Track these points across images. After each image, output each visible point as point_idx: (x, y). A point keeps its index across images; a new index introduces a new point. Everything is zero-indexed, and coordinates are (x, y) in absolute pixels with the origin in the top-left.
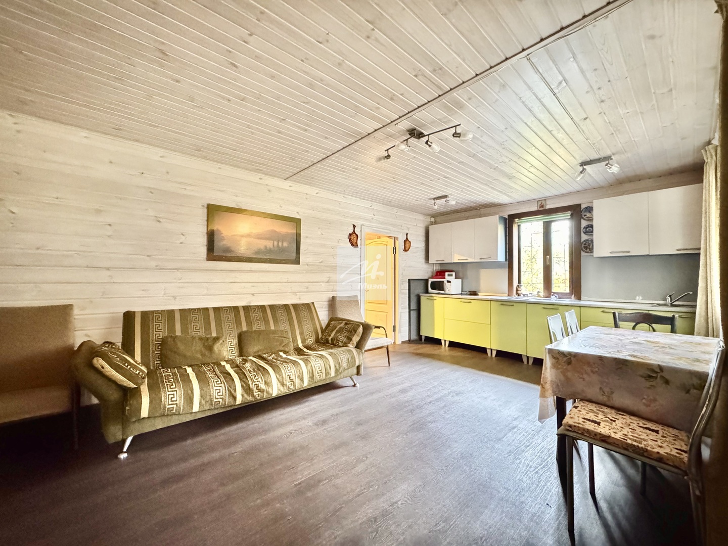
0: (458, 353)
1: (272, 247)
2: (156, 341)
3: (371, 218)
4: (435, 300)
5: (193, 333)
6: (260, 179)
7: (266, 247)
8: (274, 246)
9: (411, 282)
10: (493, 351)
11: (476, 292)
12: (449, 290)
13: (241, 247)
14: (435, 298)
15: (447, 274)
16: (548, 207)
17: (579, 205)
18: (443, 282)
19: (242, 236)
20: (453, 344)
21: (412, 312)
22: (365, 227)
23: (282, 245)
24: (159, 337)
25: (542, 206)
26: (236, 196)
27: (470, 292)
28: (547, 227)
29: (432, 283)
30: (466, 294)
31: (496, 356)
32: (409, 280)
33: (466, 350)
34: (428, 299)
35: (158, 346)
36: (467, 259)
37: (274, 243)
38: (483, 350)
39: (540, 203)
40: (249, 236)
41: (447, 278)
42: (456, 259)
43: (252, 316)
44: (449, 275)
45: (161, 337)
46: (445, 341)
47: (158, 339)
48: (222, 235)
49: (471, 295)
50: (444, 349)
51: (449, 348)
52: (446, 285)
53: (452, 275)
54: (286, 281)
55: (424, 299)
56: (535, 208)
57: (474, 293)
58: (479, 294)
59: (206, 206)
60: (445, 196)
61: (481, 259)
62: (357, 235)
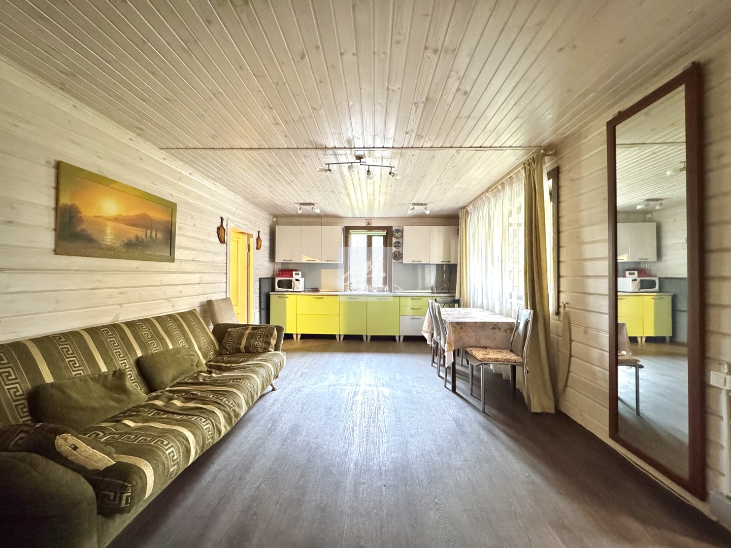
0: (310, 343)
1: (144, 237)
2: (15, 401)
3: (234, 211)
4: (288, 297)
5: (74, 373)
6: (131, 139)
7: (137, 237)
8: (146, 237)
9: (262, 280)
10: (341, 336)
11: (317, 288)
12: (297, 288)
13: (107, 236)
14: (287, 296)
15: (294, 273)
16: (373, 225)
17: (392, 227)
18: (292, 280)
19: (108, 219)
20: (304, 337)
21: (262, 311)
22: (230, 221)
23: (156, 235)
24: (17, 394)
25: (369, 224)
26: (99, 157)
27: (312, 289)
28: (370, 239)
29: (279, 281)
30: (309, 291)
31: (343, 340)
32: (260, 279)
33: (316, 340)
34: (279, 297)
35: (22, 409)
36: (315, 260)
37: (146, 232)
38: (332, 337)
39: (367, 221)
40: (117, 219)
41: (295, 277)
42: (305, 259)
43: (142, 335)
44: (296, 274)
45: (20, 393)
46: (297, 335)
47: (16, 396)
48: (80, 214)
49: (313, 291)
50: (297, 341)
51: (302, 340)
52: (295, 283)
53: (298, 274)
54: (160, 284)
55: (274, 297)
56: (364, 224)
57: (316, 290)
58: (321, 290)
59: (53, 164)
60: (313, 204)
61: (327, 261)
62: (225, 230)
